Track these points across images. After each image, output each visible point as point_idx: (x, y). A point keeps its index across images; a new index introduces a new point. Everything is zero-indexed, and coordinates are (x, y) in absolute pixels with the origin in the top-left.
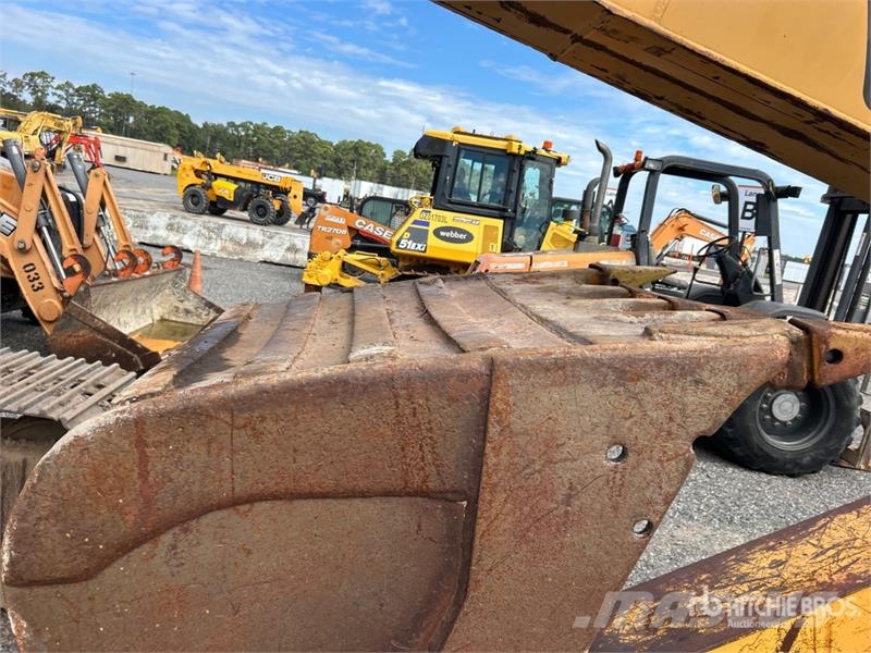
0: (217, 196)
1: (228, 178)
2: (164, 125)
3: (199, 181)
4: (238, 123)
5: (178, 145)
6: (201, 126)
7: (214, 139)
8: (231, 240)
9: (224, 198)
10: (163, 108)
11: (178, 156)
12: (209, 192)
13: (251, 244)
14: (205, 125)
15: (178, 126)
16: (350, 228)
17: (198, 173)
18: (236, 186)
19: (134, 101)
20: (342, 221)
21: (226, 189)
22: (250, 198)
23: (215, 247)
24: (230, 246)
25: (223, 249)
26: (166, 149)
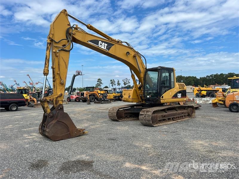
0: (203, 95)
1: (205, 90)
2: (190, 81)
3: (199, 92)
4: (209, 76)
5: (194, 85)
6: (199, 79)
7: (203, 81)
8: (204, 100)
9: (204, 95)
10: (189, 76)
11: (194, 88)
12: (201, 94)
13: (207, 101)
14: (200, 78)
15: (193, 80)
16: (223, 95)
17: (198, 91)
18: (206, 92)
19: (182, 77)
20: (221, 94)
21: (204, 93)
22: (210, 94)
23: (201, 102)
24: (204, 102)
25: (203, 102)
26: (191, 87)
